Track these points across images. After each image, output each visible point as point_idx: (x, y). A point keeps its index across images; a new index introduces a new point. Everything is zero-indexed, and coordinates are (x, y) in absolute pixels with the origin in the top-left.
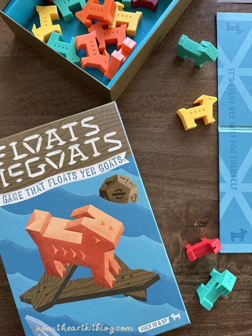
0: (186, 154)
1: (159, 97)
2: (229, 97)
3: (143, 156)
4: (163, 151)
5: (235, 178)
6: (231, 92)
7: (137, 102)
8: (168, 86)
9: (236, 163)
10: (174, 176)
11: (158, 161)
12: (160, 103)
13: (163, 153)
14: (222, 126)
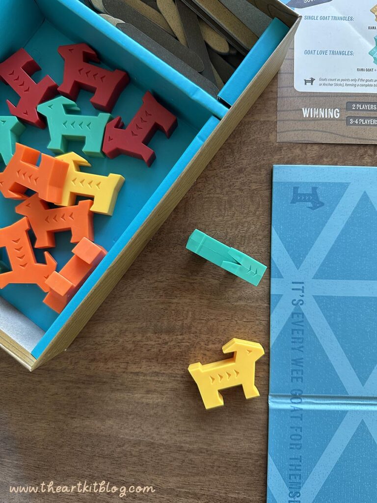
0: (205, 447)
1: (156, 333)
2: (293, 338)
3: (123, 448)
4: (162, 439)
5: (297, 499)
6: (297, 327)
7: (113, 343)
8: (173, 312)
9: (300, 470)
10: (183, 488)
11: (152, 458)
12: (159, 344)
13: (163, 444)
14: (275, 396)
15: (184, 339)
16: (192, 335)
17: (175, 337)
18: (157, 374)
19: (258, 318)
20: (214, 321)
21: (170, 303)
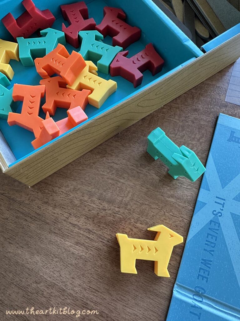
1: (100, 199)
14: (181, 287)
15: (119, 212)
16: (127, 211)
17: (113, 208)
18: (89, 231)
19: (182, 215)
20: (147, 206)
21: (118, 181)
